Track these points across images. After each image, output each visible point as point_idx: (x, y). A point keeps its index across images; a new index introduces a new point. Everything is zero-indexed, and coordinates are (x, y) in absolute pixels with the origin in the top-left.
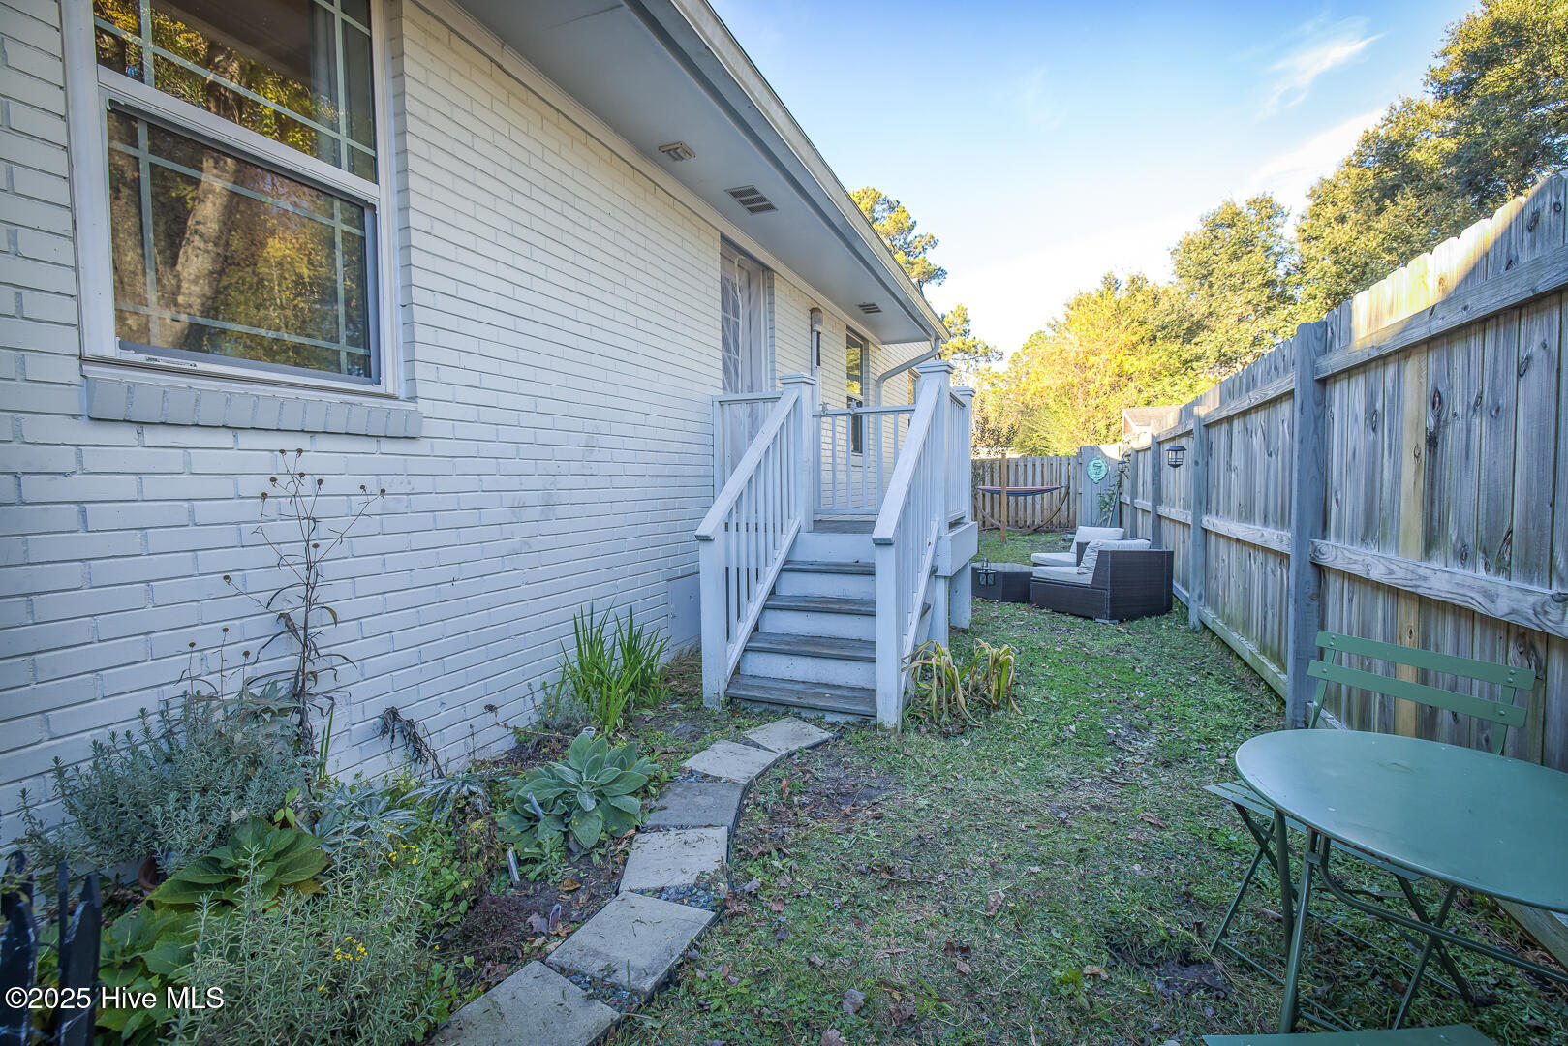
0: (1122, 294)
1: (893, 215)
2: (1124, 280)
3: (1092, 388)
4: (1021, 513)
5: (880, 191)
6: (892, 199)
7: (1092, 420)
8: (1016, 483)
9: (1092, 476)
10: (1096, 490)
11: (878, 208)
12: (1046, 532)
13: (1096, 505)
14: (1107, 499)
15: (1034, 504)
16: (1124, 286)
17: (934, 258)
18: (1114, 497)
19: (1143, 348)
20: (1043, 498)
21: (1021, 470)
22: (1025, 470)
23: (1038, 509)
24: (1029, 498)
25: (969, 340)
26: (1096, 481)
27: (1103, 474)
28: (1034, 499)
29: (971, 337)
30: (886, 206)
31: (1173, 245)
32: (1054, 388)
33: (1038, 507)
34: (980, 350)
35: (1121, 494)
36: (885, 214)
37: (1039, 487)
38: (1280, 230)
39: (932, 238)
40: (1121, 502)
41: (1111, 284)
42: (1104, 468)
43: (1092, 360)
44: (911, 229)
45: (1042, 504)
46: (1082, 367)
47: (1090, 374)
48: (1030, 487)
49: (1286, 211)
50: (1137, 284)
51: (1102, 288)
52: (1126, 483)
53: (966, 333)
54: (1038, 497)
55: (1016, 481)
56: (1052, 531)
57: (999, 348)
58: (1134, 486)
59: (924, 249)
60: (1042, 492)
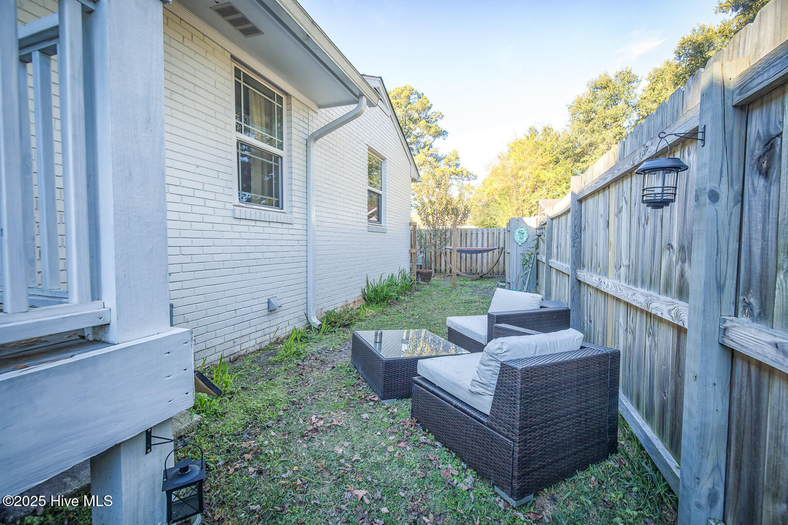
0: (540, 138)
1: (420, 100)
2: (540, 129)
3: (521, 189)
4: (474, 265)
5: (413, 87)
6: (420, 92)
7: (521, 209)
8: (471, 245)
9: (517, 240)
10: (520, 251)
11: (412, 97)
12: (489, 278)
13: (520, 262)
14: (527, 258)
15: (482, 259)
16: (540, 133)
17: (442, 125)
18: (533, 256)
19: (551, 166)
20: (488, 255)
21: (474, 236)
22: (477, 237)
23: (484, 263)
24: (479, 255)
25: (459, 169)
26: (520, 244)
27: (525, 239)
28: (482, 256)
29: (460, 168)
30: (416, 96)
31: (570, 103)
32: (499, 189)
33: (485, 261)
34: (465, 173)
35: (538, 254)
36: (416, 101)
37: (485, 247)
38: (635, 91)
39: (441, 113)
40: (538, 260)
41: (533, 131)
42: (525, 234)
43: (521, 173)
44: (429, 108)
45: (488, 258)
46: (515, 177)
47: (520, 181)
48: (479, 247)
49: (639, 79)
50: (547, 131)
51: (528, 134)
52: (543, 247)
53: (457, 165)
54: (485, 254)
55: (471, 244)
56: (492, 278)
57: (475, 174)
58: (549, 248)
59: (436, 120)
60: (487, 251)
